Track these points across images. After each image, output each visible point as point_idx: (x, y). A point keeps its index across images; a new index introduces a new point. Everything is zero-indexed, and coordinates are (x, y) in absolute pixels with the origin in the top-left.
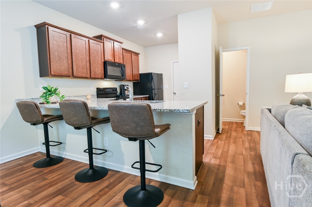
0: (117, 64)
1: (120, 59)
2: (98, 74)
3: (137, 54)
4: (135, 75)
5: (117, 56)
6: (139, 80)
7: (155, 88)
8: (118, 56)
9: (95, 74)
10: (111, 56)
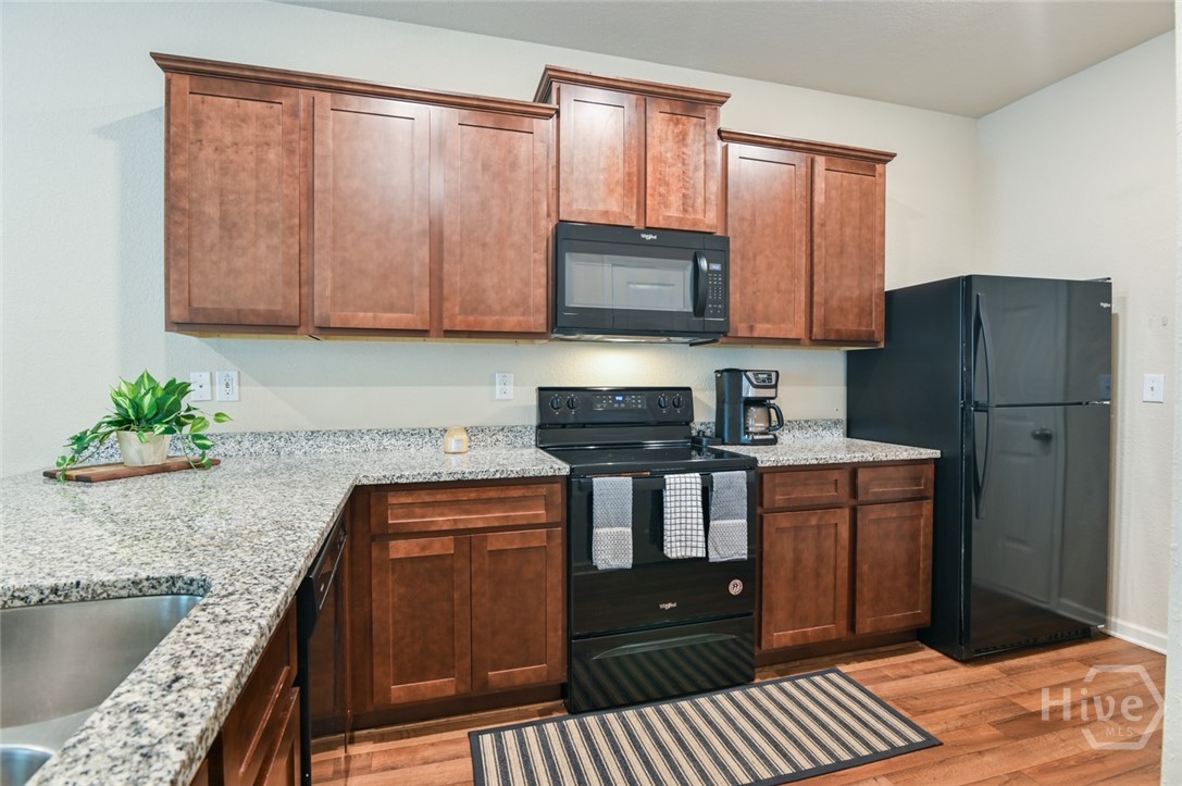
0: (649, 237)
1: (700, 201)
2: (497, 307)
3: (871, 162)
4: (834, 303)
5: (667, 184)
6: (879, 335)
7: (993, 403)
8: (675, 185)
9: (475, 311)
10: (611, 191)
